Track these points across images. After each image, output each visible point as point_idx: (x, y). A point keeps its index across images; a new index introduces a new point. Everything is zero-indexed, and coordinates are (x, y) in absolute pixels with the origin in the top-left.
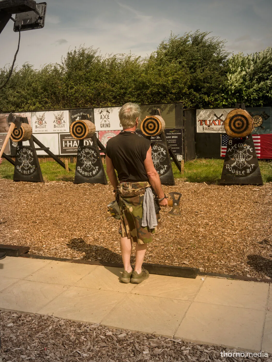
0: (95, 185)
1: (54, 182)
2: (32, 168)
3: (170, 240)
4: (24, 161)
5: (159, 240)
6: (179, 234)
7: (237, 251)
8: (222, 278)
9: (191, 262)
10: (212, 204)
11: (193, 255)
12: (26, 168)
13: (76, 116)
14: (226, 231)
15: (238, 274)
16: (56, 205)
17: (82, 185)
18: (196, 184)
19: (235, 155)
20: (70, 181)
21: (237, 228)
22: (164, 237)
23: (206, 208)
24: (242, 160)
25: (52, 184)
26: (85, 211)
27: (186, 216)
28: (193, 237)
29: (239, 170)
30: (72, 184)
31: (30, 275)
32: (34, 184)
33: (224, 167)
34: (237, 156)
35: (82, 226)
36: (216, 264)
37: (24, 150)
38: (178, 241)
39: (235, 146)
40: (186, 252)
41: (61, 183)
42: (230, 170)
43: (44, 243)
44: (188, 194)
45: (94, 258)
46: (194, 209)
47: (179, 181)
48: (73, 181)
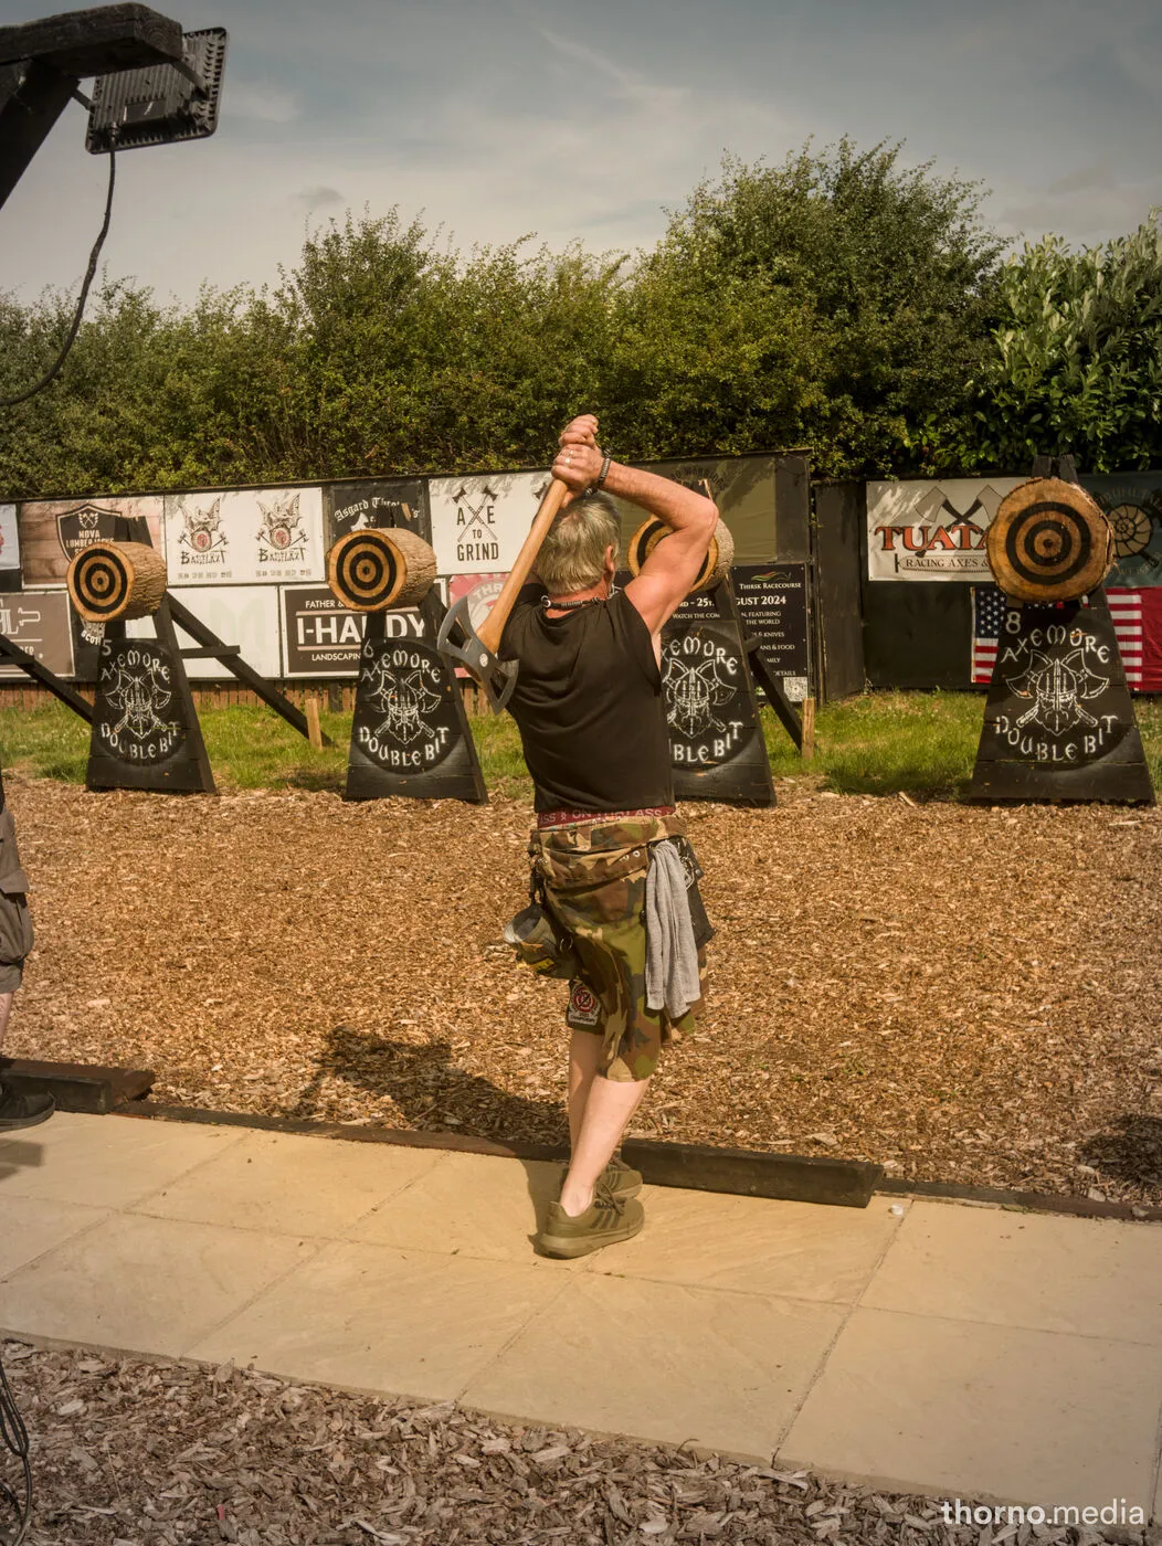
0: (435, 806)
1: (258, 793)
2: (165, 735)
3: (756, 1043)
4: (130, 705)
5: (708, 1040)
6: (793, 1015)
7: (1046, 1087)
8: (980, 1203)
9: (847, 1135)
10: (937, 884)
11: (856, 1105)
12: (141, 735)
13: (351, 511)
14: (998, 1003)
15: (1050, 1188)
16: (267, 891)
17: (380, 805)
18: (866, 803)
19: (1034, 677)
20: (330, 789)
21: (1043, 987)
22: (730, 1029)
23: (912, 902)
24: (1064, 697)
25: (252, 803)
26: (392, 919)
27: (823, 937)
28: (856, 1026)
29: (1051, 740)
30: (336, 803)
31: (157, 1193)
32: (173, 801)
33: (984, 728)
34: (1044, 679)
35: (380, 983)
36: (956, 1146)
37: (133, 657)
38: (792, 1047)
39: (1032, 637)
40: (826, 1094)
41: (291, 797)
42: (1013, 739)
43: (217, 1054)
44: (834, 846)
45: (432, 1118)
46: (857, 907)
47: (794, 788)
48: (338, 788)
